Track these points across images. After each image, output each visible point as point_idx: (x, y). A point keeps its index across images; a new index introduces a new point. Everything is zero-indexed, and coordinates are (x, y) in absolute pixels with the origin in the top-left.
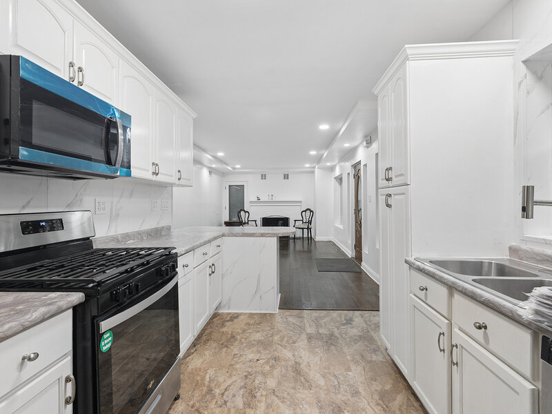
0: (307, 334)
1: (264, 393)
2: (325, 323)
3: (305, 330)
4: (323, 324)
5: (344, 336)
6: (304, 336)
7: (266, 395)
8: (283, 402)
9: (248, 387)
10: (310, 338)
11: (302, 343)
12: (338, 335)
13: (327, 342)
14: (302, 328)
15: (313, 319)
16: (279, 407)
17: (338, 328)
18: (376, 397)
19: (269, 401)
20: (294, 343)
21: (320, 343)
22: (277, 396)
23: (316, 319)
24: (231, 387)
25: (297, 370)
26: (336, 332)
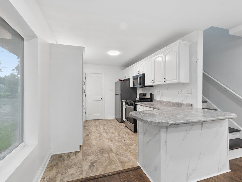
0: (113, 152)
2: (106, 160)
3: (115, 154)
4: (107, 159)
5: (96, 154)
6: (114, 151)
10: (111, 150)
11: (113, 148)
12: (99, 154)
13: (104, 150)
14: (117, 155)
15: (114, 162)
16: (112, 135)
17: (99, 159)
18: (91, 139)
20: (117, 147)
21: (107, 149)
23: (112, 162)
25: (111, 140)
26: (100, 156)
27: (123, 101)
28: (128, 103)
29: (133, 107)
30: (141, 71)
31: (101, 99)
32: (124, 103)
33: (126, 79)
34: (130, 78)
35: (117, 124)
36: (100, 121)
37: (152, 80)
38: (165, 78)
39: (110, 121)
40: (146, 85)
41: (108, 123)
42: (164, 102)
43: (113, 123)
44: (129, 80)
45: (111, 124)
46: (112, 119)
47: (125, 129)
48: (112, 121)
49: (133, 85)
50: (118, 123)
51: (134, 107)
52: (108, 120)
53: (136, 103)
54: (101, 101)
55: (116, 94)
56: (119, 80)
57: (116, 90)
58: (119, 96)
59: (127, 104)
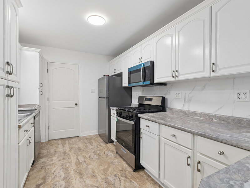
1: (102, 186)
7: (101, 185)
8: (92, 185)
9: (112, 185)
16: (93, 182)
19: (98, 183)
22: (96, 186)
24: (119, 182)
25: (81, 174)
27: (111, 108)
28: (121, 114)
29: (133, 123)
30: (143, 59)
31: (76, 104)
32: (114, 112)
33: (115, 74)
34: (122, 73)
35: (101, 148)
36: (73, 140)
37: (174, 71)
38: (213, 64)
39: (89, 139)
40: (156, 81)
41: (86, 146)
42: (193, 114)
43: (95, 144)
44: (120, 75)
45: (91, 147)
46: (94, 136)
47: (116, 160)
48: (93, 141)
49: (129, 83)
50: (103, 144)
51: (136, 123)
52: (87, 139)
53: (139, 115)
54: (76, 107)
55: (100, 97)
56: (104, 75)
57: (100, 91)
58: (104, 101)
59: (119, 114)
